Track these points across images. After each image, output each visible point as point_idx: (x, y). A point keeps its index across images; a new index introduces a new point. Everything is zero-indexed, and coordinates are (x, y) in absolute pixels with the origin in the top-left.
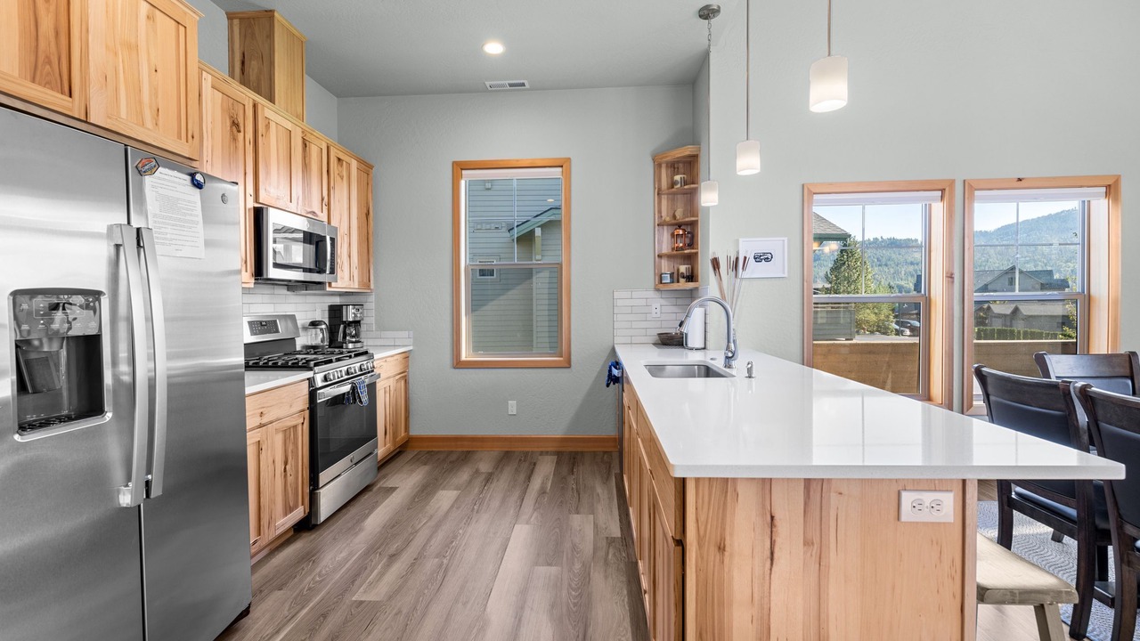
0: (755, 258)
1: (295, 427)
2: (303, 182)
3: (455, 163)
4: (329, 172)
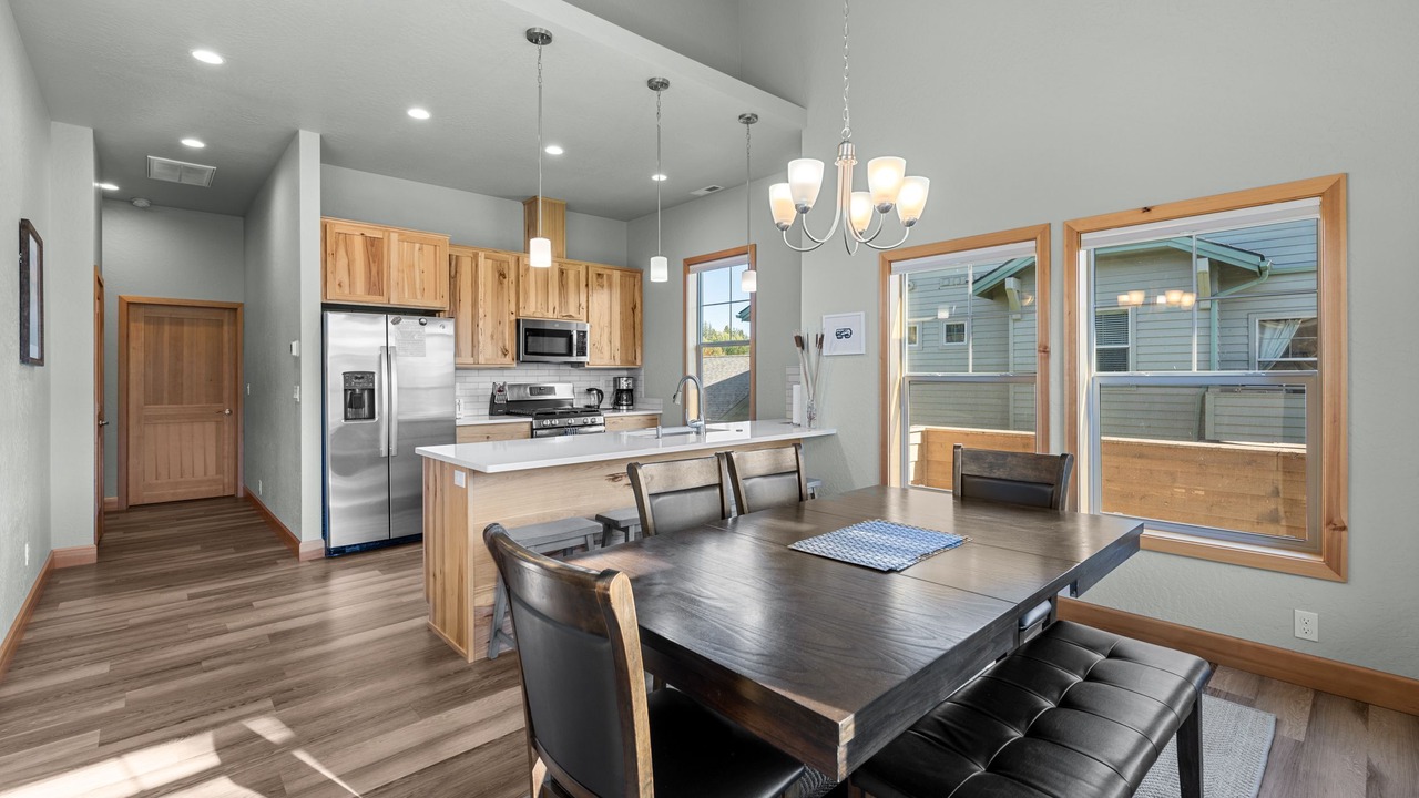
0: (835, 332)
2: (560, 294)
3: (685, 260)
4: (587, 285)
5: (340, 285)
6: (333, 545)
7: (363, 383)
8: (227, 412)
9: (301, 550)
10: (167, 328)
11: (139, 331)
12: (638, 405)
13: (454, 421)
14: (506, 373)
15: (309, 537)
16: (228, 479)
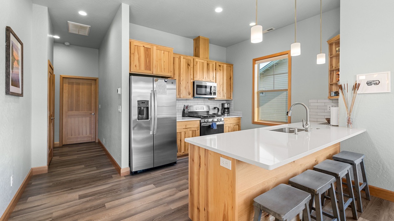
0: (367, 83)
1: (195, 130)
2: (207, 72)
3: (253, 59)
4: (216, 69)
5: (136, 66)
6: (133, 170)
7: (144, 105)
8: (93, 114)
9: (121, 172)
10: (75, 86)
11: (66, 86)
12: (230, 114)
13: (176, 120)
14: (188, 101)
15: (124, 166)
16: (93, 136)
